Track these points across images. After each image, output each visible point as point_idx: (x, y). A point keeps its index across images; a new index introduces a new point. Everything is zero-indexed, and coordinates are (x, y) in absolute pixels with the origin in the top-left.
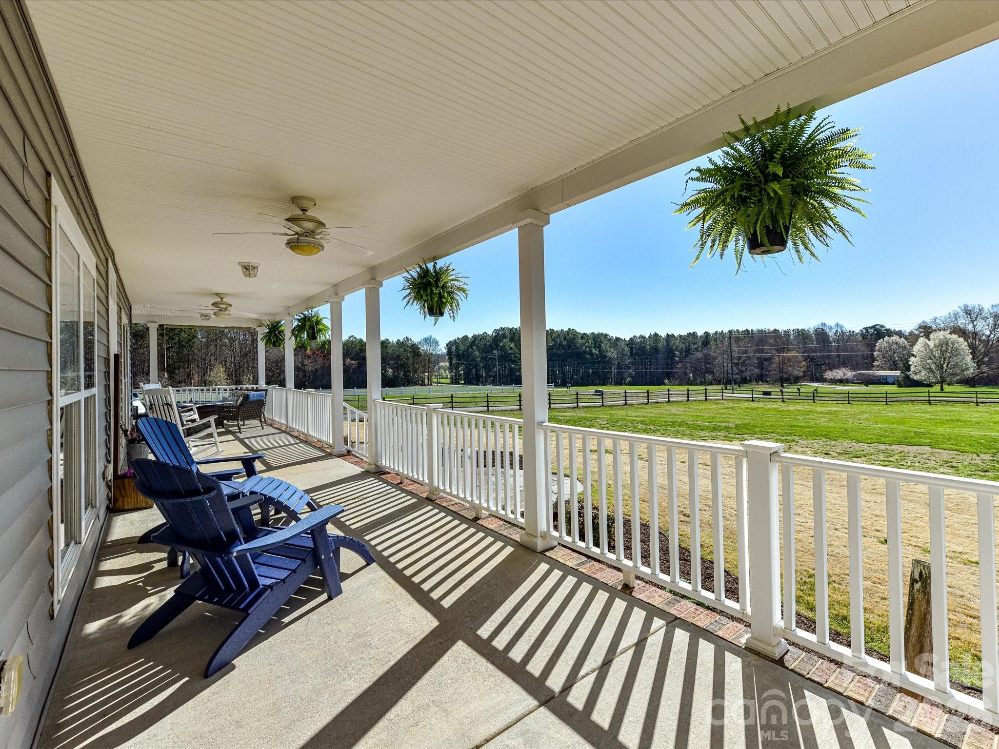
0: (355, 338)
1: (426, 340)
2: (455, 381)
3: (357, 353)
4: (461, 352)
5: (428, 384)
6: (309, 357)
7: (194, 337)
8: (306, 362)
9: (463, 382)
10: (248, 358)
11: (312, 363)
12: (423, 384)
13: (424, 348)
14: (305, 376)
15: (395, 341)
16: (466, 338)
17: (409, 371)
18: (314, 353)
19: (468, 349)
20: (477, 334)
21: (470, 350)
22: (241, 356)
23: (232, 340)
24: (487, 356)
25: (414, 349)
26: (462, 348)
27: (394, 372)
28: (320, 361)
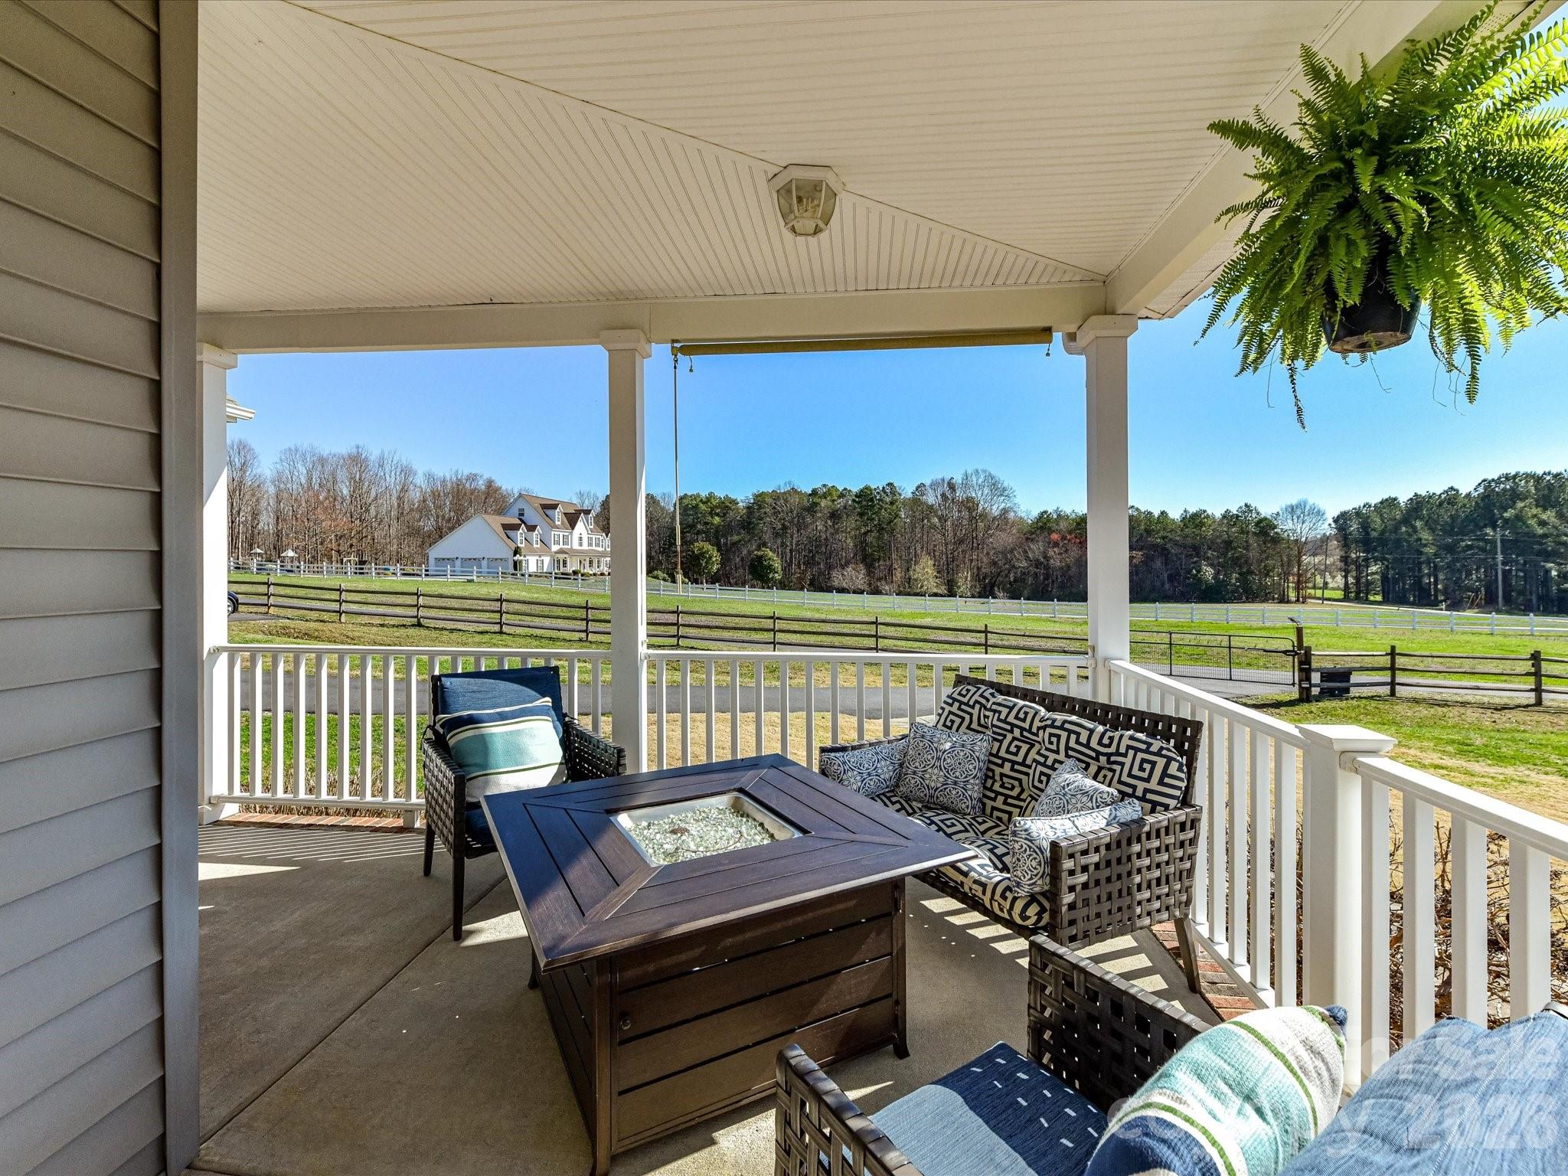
0: (1137, 509)
1: (1292, 510)
2: (1357, 593)
3: (1142, 535)
4: (1374, 534)
5: (1298, 601)
6: (1056, 544)
7: (897, 516)
8: (1051, 553)
9: (1379, 598)
10: (964, 547)
11: (1060, 554)
12: (1283, 600)
13: (1287, 527)
14: (1047, 577)
15: (1218, 513)
16: (1391, 503)
17: (1252, 573)
18: (1064, 538)
19: (1396, 528)
20: (1424, 493)
21: (1404, 529)
22: (955, 543)
23: (943, 519)
24: (1457, 543)
25: (1265, 528)
26: (1377, 523)
27: (1217, 573)
28: (1074, 552)
